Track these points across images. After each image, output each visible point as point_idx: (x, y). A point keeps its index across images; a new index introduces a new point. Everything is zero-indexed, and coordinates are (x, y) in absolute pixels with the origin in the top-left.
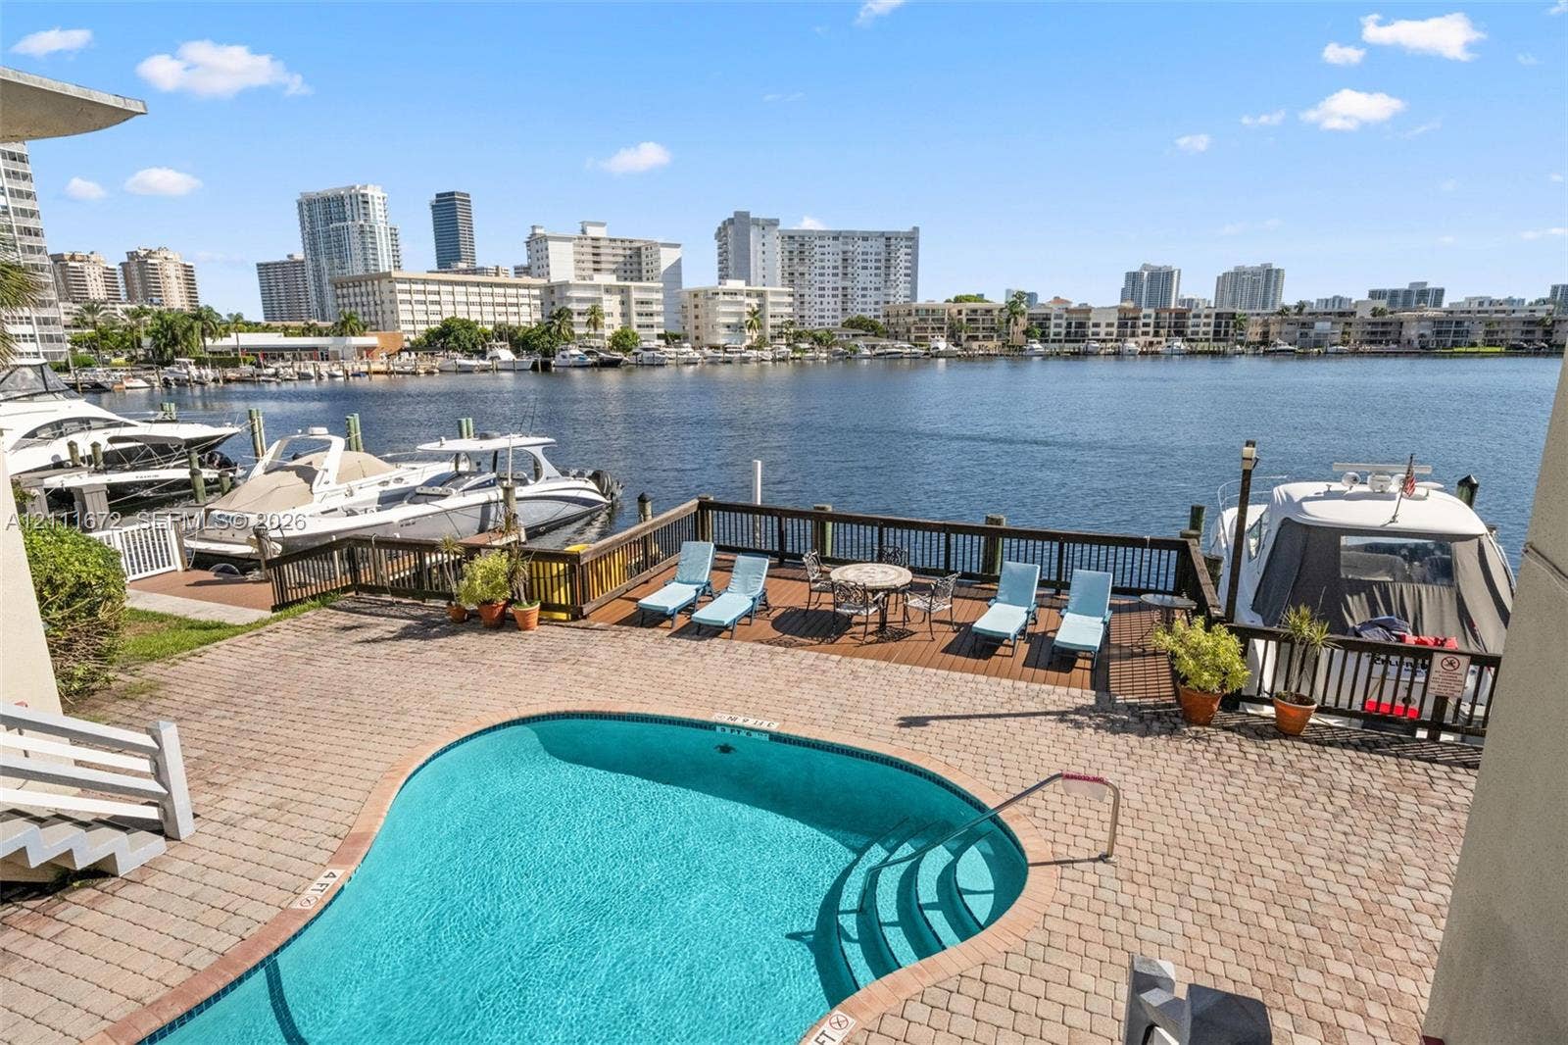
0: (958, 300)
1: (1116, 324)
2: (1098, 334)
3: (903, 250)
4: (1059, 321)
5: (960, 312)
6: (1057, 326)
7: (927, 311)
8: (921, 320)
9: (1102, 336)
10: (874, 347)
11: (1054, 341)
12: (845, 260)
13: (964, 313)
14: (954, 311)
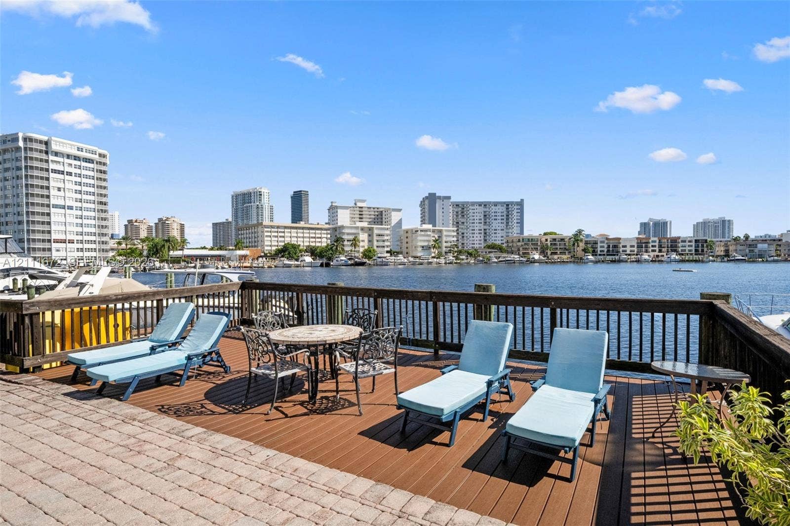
0: (545, 234)
1: (636, 246)
2: (625, 251)
3: (516, 211)
4: (602, 244)
5: (546, 240)
6: (601, 247)
7: (529, 239)
8: (525, 244)
9: (628, 252)
10: (499, 257)
11: (600, 255)
12: (485, 216)
13: (549, 240)
14: (543, 239)
